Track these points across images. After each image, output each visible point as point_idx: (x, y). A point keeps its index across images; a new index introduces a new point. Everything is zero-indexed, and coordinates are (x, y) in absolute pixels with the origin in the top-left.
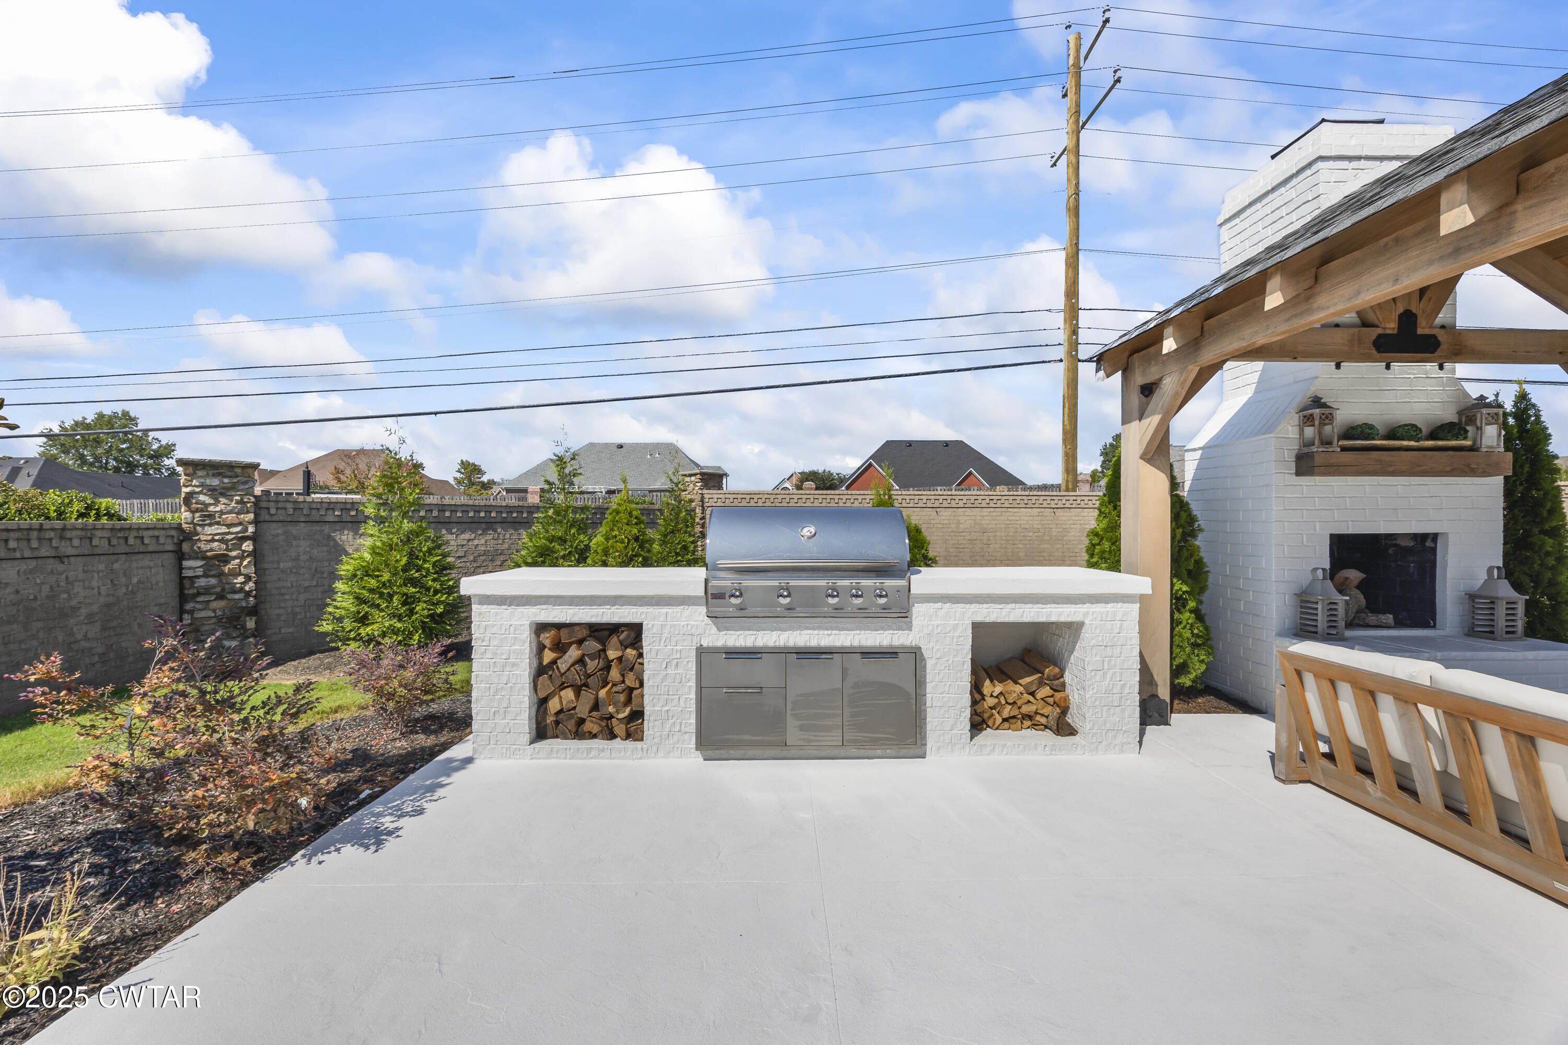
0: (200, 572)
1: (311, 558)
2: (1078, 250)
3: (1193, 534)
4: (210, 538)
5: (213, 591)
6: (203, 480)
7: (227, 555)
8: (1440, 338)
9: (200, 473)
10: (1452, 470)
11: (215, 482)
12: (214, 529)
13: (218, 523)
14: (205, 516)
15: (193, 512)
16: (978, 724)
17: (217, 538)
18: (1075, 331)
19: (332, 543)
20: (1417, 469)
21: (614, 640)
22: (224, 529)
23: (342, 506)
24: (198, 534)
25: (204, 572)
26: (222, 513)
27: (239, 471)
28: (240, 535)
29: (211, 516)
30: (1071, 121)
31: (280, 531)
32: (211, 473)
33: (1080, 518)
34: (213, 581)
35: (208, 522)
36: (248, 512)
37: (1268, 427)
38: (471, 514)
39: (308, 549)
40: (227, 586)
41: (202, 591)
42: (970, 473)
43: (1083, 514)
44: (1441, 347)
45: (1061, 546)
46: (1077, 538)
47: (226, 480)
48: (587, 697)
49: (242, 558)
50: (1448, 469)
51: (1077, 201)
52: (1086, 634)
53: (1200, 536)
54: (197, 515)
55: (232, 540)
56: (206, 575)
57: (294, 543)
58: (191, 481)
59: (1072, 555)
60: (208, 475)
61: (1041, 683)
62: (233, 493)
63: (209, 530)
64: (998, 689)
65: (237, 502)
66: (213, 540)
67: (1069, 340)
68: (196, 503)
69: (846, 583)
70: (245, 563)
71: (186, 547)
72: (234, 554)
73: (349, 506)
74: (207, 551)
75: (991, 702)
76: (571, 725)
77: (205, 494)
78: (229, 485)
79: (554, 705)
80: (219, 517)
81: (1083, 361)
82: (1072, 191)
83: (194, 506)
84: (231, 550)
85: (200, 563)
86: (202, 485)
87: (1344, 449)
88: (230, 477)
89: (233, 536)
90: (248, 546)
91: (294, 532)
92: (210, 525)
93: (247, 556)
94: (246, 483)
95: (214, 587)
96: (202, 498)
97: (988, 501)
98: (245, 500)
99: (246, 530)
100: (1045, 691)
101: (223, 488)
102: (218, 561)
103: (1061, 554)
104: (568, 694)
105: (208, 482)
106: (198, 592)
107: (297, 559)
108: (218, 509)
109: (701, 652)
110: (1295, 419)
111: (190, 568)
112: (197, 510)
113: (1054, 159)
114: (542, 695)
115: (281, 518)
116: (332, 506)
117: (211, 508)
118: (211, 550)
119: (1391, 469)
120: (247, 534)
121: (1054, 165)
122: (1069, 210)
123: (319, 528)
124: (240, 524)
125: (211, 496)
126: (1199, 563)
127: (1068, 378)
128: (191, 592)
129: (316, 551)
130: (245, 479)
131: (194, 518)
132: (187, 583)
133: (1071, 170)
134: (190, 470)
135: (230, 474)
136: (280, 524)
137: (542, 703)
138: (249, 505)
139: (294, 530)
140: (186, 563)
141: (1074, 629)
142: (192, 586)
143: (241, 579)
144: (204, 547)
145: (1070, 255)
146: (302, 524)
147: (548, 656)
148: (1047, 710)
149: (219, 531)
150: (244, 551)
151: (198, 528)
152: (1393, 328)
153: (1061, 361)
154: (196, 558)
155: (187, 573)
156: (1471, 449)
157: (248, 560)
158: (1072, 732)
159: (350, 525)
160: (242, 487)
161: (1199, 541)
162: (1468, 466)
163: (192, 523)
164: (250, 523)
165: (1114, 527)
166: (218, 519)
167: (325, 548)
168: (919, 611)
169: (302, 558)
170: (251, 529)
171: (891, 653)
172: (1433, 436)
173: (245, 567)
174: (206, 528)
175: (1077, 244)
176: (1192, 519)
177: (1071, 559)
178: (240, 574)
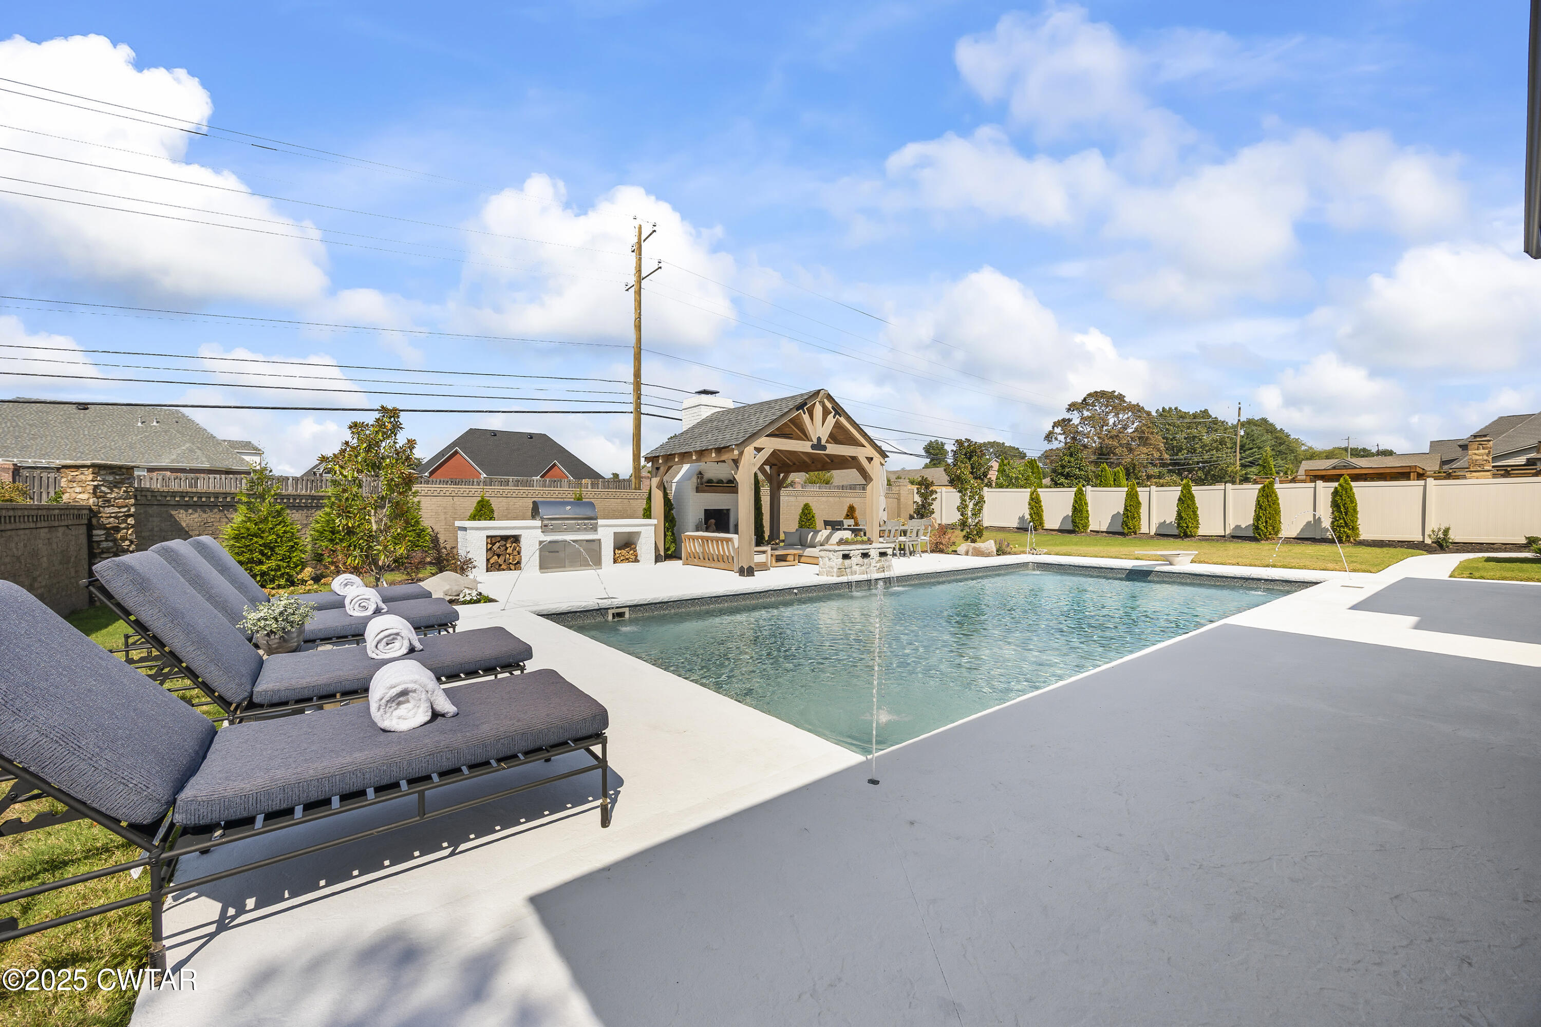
0: (103, 538)
1: (161, 530)
2: (641, 349)
3: (672, 509)
4: (108, 515)
5: (111, 550)
6: (104, 477)
7: (118, 527)
9: (102, 472)
11: (111, 478)
12: (111, 510)
13: (113, 506)
14: (105, 501)
15: (98, 498)
16: (615, 561)
17: (113, 515)
18: (639, 398)
19: (173, 519)
20: (723, 492)
21: (509, 541)
22: (117, 510)
23: (180, 494)
24: (100, 513)
25: (106, 538)
26: (115, 499)
27: (124, 470)
28: (126, 513)
29: (109, 501)
30: (636, 275)
31: (142, 511)
32: (108, 472)
34: (111, 544)
35: (107, 505)
36: (130, 499)
37: (689, 479)
39: (158, 523)
40: (120, 548)
41: (104, 550)
42: (555, 465)
47: (117, 477)
48: (502, 558)
49: (128, 529)
51: (640, 322)
52: (642, 535)
53: (674, 510)
54: (100, 500)
55: (122, 517)
56: (106, 540)
57: (151, 519)
58: (97, 477)
60: (107, 473)
61: (631, 550)
62: (121, 486)
63: (108, 510)
64: (620, 552)
65: (124, 492)
66: (111, 517)
67: (636, 401)
68: (100, 492)
69: (580, 522)
70: (130, 532)
71: (94, 521)
72: (123, 526)
73: (184, 494)
74: (107, 524)
75: (618, 555)
76: (497, 567)
77: (105, 486)
78: (120, 480)
79: (492, 561)
80: (114, 502)
81: (644, 414)
82: (637, 316)
83: (98, 494)
84: (120, 524)
85: (103, 532)
86: (103, 480)
87: (706, 486)
88: (120, 475)
89: (122, 514)
90: (131, 521)
91: (150, 512)
92: (108, 507)
93: (131, 527)
94: (129, 479)
95: (112, 548)
96: (103, 488)
97: (593, 494)
98: (129, 490)
99: (129, 510)
100: (632, 552)
101: (115, 482)
102: (114, 531)
104: (496, 557)
105: (107, 478)
106: (102, 551)
107: (152, 530)
108: (113, 496)
109: (541, 542)
110: (696, 477)
111: (98, 535)
112: (100, 497)
113: (627, 287)
114: (488, 558)
115: (143, 502)
116: (174, 494)
117: (109, 496)
118: (109, 523)
119: (717, 491)
120: (130, 513)
121: (627, 290)
122: (635, 326)
123: (165, 509)
124: (126, 506)
125: (108, 488)
126: (673, 518)
127: (636, 423)
128: (97, 551)
129: (163, 525)
130: (128, 476)
131: (98, 503)
132: (95, 545)
133: (637, 304)
134: (97, 470)
135: (119, 473)
136: (142, 506)
137: (488, 560)
138: (131, 494)
139: (150, 510)
140: (95, 532)
141: (638, 533)
142: (98, 548)
143: (127, 543)
144: (106, 522)
145: (636, 353)
146: (155, 507)
147: (489, 546)
148: (632, 557)
149: (114, 511)
150: (129, 524)
151: (101, 509)
153: (632, 412)
154: (100, 529)
155: (96, 539)
156: (735, 487)
157: (132, 530)
158: (638, 561)
159: (184, 507)
160: (127, 481)
161: (673, 512)
163: (97, 505)
164: (132, 506)
165: (650, 507)
166: (112, 503)
167: (169, 523)
168: (599, 529)
169: (155, 529)
170: (133, 510)
171: (593, 541)
172: (718, 483)
173: (130, 535)
174: (106, 508)
175: (640, 347)
176: (672, 505)
178: (127, 539)
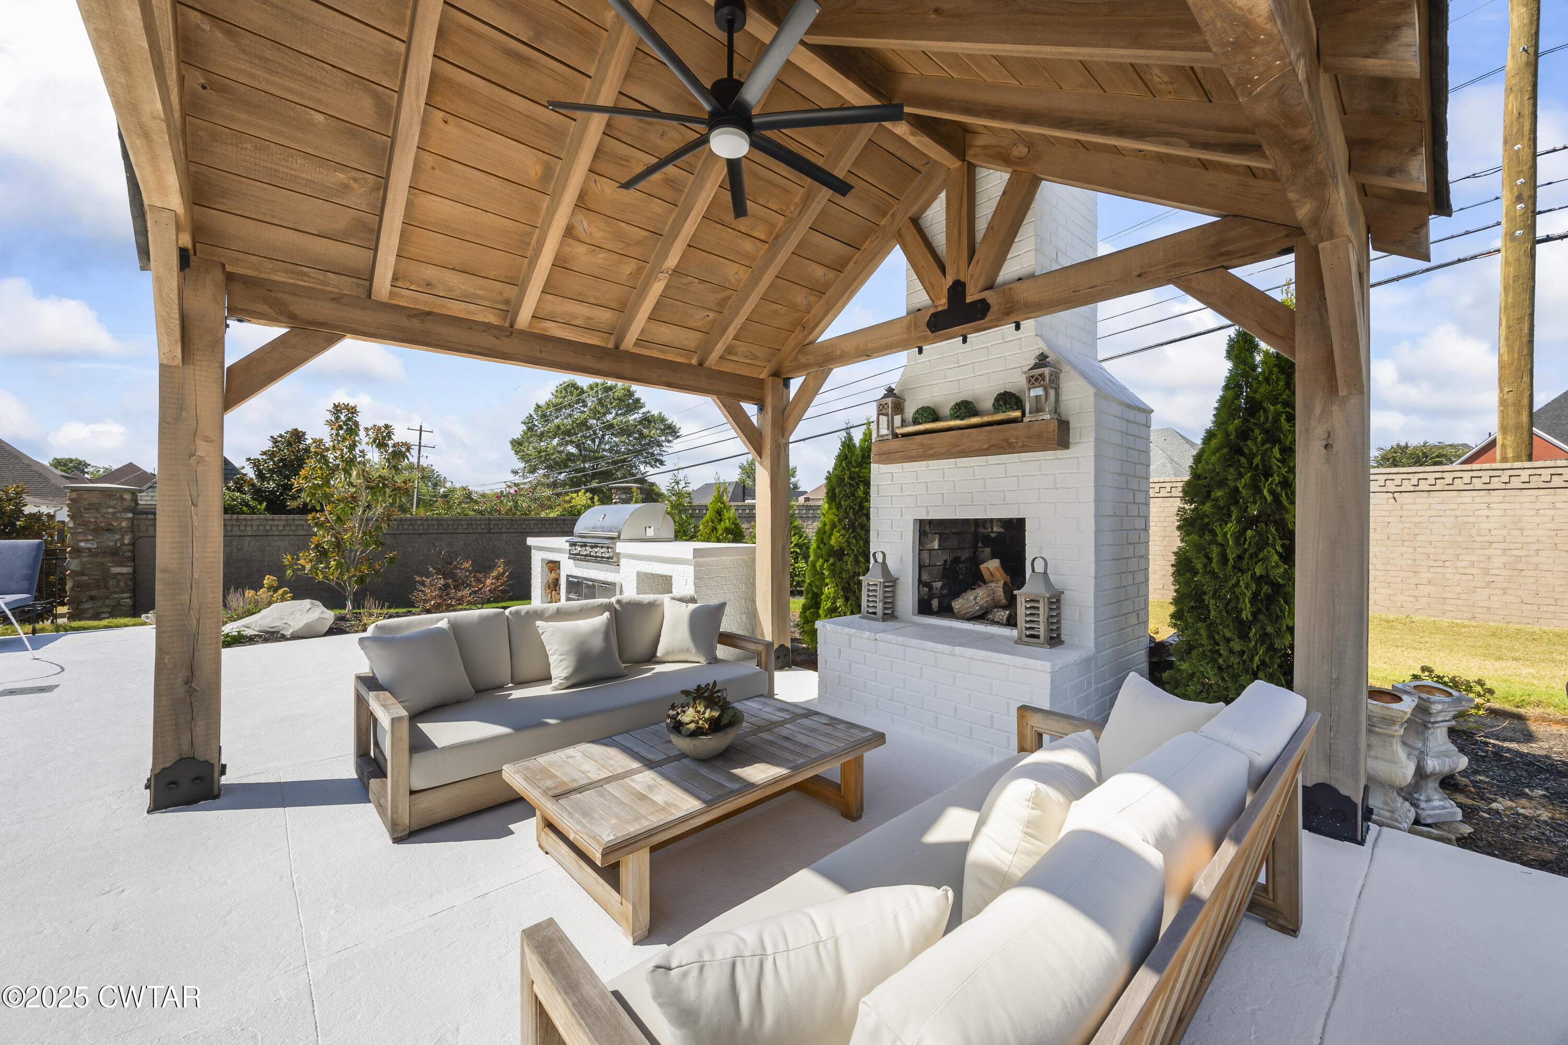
8: (989, 301)
10: (989, 447)
20: (956, 449)
33: (1453, 506)
38: (747, 511)
43: (1460, 500)
44: (991, 310)
45: (1411, 550)
46: (1447, 538)
50: (986, 446)
59: (1435, 564)
87: (899, 436)
103: (1410, 562)
119: (931, 452)
152: (944, 304)
156: (1016, 420)
162: (1006, 440)
177: (1432, 570)
